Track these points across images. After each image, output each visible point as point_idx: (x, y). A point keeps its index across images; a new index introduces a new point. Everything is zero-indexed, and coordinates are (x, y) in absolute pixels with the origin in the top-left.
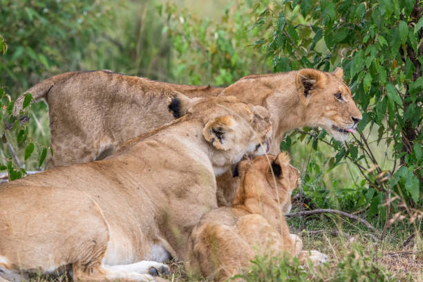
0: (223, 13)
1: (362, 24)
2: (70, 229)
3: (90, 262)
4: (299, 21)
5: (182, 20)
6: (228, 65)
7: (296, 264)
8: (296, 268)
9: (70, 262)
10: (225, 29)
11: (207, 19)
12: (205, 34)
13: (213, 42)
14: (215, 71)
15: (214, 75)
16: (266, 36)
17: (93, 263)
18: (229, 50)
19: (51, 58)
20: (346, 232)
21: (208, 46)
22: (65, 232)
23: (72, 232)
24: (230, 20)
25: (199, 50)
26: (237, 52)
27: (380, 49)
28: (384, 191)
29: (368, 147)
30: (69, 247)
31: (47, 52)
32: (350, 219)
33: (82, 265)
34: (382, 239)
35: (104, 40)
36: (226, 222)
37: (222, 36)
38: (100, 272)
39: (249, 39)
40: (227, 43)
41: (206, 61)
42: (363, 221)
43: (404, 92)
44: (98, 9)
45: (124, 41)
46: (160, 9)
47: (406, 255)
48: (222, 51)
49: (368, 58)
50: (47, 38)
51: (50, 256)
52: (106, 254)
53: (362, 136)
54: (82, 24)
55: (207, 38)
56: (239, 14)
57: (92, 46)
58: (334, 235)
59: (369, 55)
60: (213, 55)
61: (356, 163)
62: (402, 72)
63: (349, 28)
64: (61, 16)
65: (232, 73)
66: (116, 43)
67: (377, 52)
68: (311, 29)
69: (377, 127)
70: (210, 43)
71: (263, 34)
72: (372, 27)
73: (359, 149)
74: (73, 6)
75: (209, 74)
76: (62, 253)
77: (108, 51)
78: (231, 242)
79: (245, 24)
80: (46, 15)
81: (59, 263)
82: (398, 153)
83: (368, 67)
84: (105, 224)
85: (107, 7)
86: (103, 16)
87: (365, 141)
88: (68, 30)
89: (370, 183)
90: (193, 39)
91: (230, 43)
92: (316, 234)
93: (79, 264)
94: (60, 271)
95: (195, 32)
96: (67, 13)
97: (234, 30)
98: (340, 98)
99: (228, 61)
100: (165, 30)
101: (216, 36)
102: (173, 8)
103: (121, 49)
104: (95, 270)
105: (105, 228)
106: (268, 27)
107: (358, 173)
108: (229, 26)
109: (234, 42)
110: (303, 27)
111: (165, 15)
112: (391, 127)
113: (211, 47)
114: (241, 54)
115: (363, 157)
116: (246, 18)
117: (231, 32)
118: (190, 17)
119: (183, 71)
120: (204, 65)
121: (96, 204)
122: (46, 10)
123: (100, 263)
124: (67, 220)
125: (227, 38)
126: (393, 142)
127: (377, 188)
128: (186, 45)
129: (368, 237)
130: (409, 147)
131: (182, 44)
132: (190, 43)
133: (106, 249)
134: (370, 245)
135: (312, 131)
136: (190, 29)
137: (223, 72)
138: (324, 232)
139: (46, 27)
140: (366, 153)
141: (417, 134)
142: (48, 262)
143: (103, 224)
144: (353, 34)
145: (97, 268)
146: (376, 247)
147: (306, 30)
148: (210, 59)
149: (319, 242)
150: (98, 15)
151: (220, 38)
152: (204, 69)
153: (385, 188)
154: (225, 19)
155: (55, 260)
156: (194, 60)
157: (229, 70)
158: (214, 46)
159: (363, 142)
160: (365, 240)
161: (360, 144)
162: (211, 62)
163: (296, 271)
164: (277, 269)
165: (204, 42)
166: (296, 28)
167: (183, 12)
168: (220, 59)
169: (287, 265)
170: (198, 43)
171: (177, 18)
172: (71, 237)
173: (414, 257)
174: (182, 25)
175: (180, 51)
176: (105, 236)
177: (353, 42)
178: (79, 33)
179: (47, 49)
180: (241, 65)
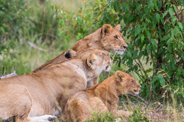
0: (80, 9)
1: (140, 13)
2: (14, 101)
3: (23, 115)
4: (112, 12)
5: (62, 12)
6: (82, 31)
7: (111, 116)
8: (111, 117)
9: (14, 115)
10: (80, 16)
11: (73, 12)
12: (71, 18)
13: (75, 21)
14: (76, 34)
15: (76, 35)
16: (98, 19)
17: (24, 116)
18: (82, 25)
19: (6, 29)
20: (133, 102)
21: (73, 23)
22: (13, 102)
23: (16, 102)
24: (82, 12)
25: (69, 25)
26: (85, 25)
27: (148, 24)
28: (149, 85)
29: (142, 66)
30: (14, 109)
31: (4, 26)
32: (134, 97)
33: (20, 117)
34: (148, 105)
35: (29, 21)
36: (82, 98)
37: (79, 19)
38: (27, 120)
39: (91, 20)
40: (81, 22)
41: (72, 30)
42: (140, 97)
43: (157, 42)
44: (26, 8)
45: (37, 21)
46: (52, 7)
47: (158, 112)
48: (79, 25)
49: (143, 28)
50: (4, 20)
51: (6, 113)
52: (30, 112)
53: (139, 61)
54: (19, 14)
55: (73, 20)
56: (86, 9)
57: (23, 23)
58: (127, 104)
59: (143, 27)
60: (75, 27)
61: (137, 73)
62: (157, 34)
63: (134, 15)
64: (10, 11)
65: (83, 34)
66: (34, 22)
67: (147, 26)
68: (117, 15)
69: (146, 57)
70: (74, 22)
71: (97, 18)
72: (145, 15)
73: (138, 67)
74: (15, 7)
75: (73, 35)
76: (11, 112)
77: (30, 25)
78: (83, 107)
79: (89, 14)
80: (3, 10)
81: (9, 116)
82: (155, 68)
83: (143, 32)
84: (31, 99)
85: (30, 7)
86: (28, 11)
87: (141, 63)
88: (13, 17)
89: (143, 81)
90: (67, 20)
91: (83, 21)
92: (120, 103)
93: (18, 116)
94: (10, 119)
95: (67, 17)
96: (12, 9)
97: (84, 16)
98: (117, 38)
99: (82, 29)
100: (55, 16)
101: (77, 19)
102: (58, 7)
103: (36, 24)
104: (25, 119)
105: (30, 101)
106: (99, 15)
107: (138, 77)
108: (82, 15)
109: (84, 21)
110: (114, 15)
111: (55, 10)
112: (152, 57)
113: (74, 24)
114: (87, 26)
115: (140, 70)
116: (89, 11)
117: (83, 17)
118: (66, 11)
119: (62, 34)
120: (71, 32)
121: (28, 90)
122: (3, 8)
123: (27, 116)
124: (13, 98)
125: (81, 20)
126: (153, 64)
127: (146, 83)
128: (64, 23)
129: (142, 104)
130: (159, 66)
131: (62, 22)
132: (65, 22)
133: (30, 110)
134: (143, 108)
135: (118, 59)
136: (66, 16)
137: (79, 34)
138: (123, 102)
139: (4, 15)
140: (141, 69)
141: (163, 60)
142: (5, 115)
143: (29, 99)
144: (136, 18)
145: (26, 118)
146: (146, 108)
147: (116, 16)
148: (74, 28)
149: (121, 107)
150: (26, 10)
151: (78, 19)
152: (71, 33)
153: (149, 83)
154: (80, 12)
155: (8, 114)
156: (67, 29)
157: (82, 33)
158: (76, 23)
159: (140, 64)
160: (141, 105)
161: (139, 64)
162: (75, 30)
163: (111, 119)
164: (103, 118)
165: (71, 21)
166: (111, 15)
167: (62, 9)
168: (78, 29)
169: (108, 116)
170: (69, 22)
171: (60, 11)
172: (15, 105)
173: (162, 112)
174: (62, 14)
175: (61, 26)
176: (30, 104)
177: (136, 21)
178: (18, 18)
179: (4, 24)
180: (87, 31)
